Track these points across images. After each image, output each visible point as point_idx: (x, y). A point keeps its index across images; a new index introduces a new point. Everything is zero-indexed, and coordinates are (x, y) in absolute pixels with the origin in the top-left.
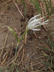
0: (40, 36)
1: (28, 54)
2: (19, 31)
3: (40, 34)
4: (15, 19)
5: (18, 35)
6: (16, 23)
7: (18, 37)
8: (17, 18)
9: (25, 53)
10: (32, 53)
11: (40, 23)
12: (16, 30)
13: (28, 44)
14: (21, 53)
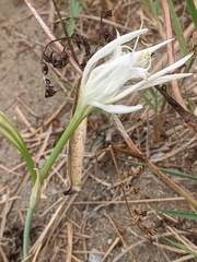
0: (165, 148)
1: (94, 250)
2: (39, 122)
3: (165, 137)
4: (13, 51)
5: (37, 150)
6: (21, 78)
7: (36, 158)
8: (25, 48)
9: (76, 245)
10: (120, 244)
11: (142, 72)
12: (23, 118)
13: (95, 194)
14: (57, 249)
